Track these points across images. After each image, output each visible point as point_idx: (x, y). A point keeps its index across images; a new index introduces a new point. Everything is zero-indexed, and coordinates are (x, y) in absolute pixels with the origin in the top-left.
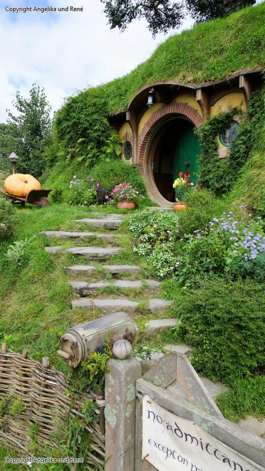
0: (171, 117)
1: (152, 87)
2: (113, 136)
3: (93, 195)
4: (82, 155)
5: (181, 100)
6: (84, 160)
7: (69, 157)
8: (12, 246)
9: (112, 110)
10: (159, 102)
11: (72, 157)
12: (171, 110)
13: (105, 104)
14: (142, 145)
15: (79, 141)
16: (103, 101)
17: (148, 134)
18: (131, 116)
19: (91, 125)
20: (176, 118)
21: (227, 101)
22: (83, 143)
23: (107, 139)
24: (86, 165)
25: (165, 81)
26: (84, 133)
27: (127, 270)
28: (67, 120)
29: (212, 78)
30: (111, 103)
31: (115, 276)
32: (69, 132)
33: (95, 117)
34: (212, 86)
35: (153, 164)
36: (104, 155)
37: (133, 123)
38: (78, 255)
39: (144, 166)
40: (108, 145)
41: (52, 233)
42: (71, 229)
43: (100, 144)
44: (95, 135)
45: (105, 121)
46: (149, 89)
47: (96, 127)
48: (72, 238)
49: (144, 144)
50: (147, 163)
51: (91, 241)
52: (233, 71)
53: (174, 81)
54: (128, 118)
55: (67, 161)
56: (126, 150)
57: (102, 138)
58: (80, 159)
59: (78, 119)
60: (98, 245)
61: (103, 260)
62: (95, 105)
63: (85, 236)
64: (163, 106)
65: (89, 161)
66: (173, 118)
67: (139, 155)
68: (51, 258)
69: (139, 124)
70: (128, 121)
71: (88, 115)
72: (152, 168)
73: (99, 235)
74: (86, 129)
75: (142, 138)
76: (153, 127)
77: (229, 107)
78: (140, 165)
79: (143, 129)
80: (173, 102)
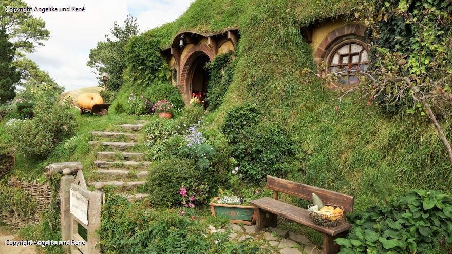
0: (199, 53)
1: (182, 34)
2: (165, 64)
3: (143, 108)
4: (142, 78)
5: (203, 43)
6: (142, 83)
7: (132, 79)
8: (69, 140)
9: (162, 46)
11: (135, 80)
13: (158, 42)
15: (139, 68)
16: (156, 40)
17: (186, 64)
18: (175, 51)
19: (147, 57)
20: (201, 54)
21: (227, 45)
22: (142, 70)
23: (160, 66)
24: (144, 85)
25: (189, 31)
26: (142, 63)
27: (135, 155)
28: (132, 53)
29: (215, 31)
30: (162, 41)
31: (126, 158)
32: (133, 62)
33: (150, 51)
34: (215, 36)
35: (191, 85)
36: (157, 78)
37: (176, 56)
38: (107, 145)
39: (185, 87)
40: (160, 71)
41: (96, 132)
42: (112, 130)
43: (154, 71)
44: (150, 64)
45: (158, 54)
46: (180, 35)
47: (151, 59)
48: (109, 136)
49: (184, 71)
50: (187, 85)
51: (121, 138)
52: (225, 28)
53: (195, 31)
55: (131, 83)
56: (174, 74)
57: (154, 67)
58: (139, 81)
59: (138, 53)
60: (125, 141)
61: (123, 149)
62: (150, 43)
63: (117, 135)
65: (146, 82)
67: (180, 79)
68: (89, 147)
70: (173, 56)
71: (146, 50)
72: (191, 88)
73: (126, 134)
74: (144, 60)
75: (182, 67)
76: (189, 59)
77: (228, 49)
78: (181, 87)
79: (183, 61)
80: (199, 43)
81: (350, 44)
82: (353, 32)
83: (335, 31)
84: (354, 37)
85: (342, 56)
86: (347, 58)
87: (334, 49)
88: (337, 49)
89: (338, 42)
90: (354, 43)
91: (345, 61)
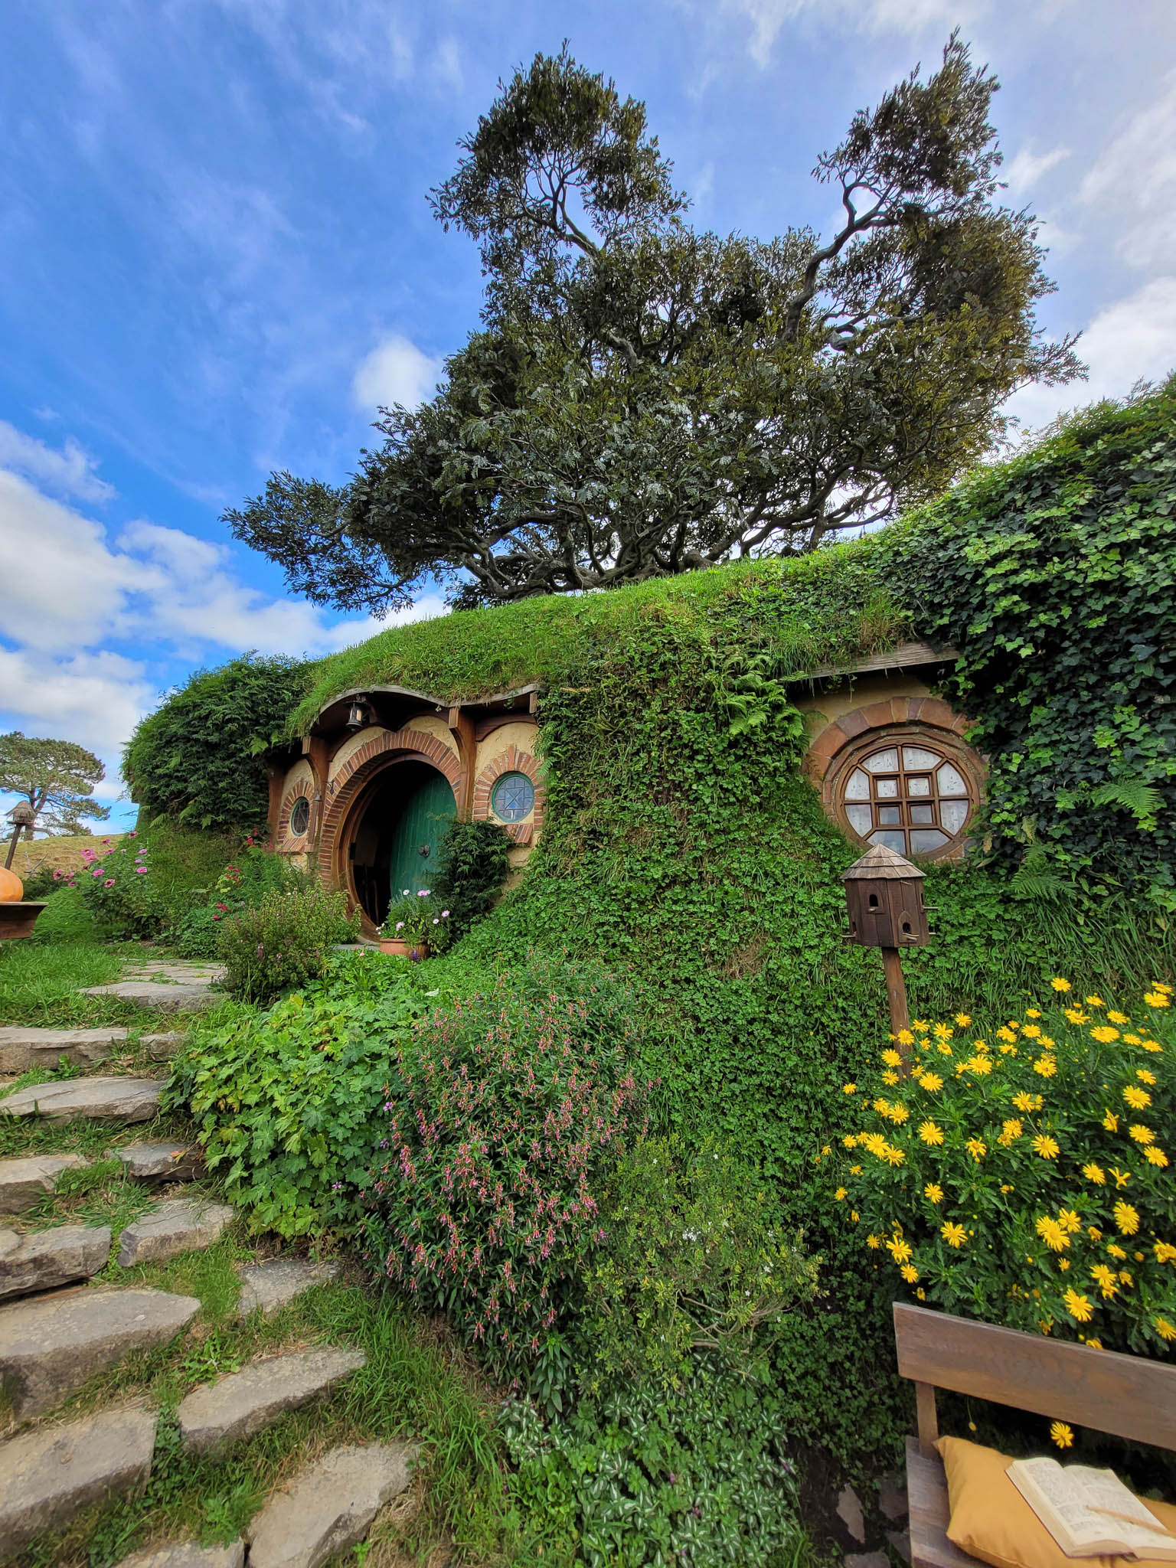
0: (398, 755)
1: (361, 695)
5: (421, 726)
10: (374, 725)
12: (397, 742)
14: (334, 806)
17: (350, 784)
18: (314, 745)
20: (410, 758)
21: (508, 736)
34: (481, 705)
37: (318, 759)
39: (334, 851)
46: (354, 697)
49: (337, 804)
54: (305, 750)
56: (296, 815)
64: (383, 733)
66: (402, 759)
67: (323, 827)
69: (331, 763)
70: (306, 756)
72: (354, 856)
75: (334, 792)
76: (359, 771)
77: (512, 747)
78: (322, 850)
79: (339, 775)
80: (402, 728)
81: (899, 748)
82: (919, 716)
83: (858, 712)
84: (916, 729)
85: (878, 777)
86: (892, 784)
87: (854, 759)
88: (862, 760)
89: (867, 742)
90: (914, 746)
91: (887, 790)
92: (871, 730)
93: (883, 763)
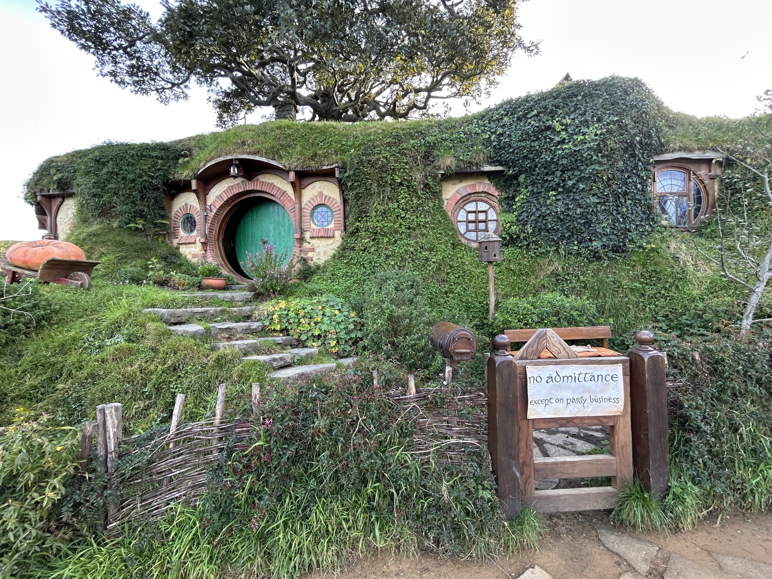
1: (236, 159)
5: (266, 178)
12: (250, 186)
14: (213, 219)
17: (222, 207)
18: (198, 185)
20: (258, 195)
21: (319, 187)
34: (305, 171)
37: (201, 192)
54: (194, 187)
56: (185, 223)
64: (242, 182)
67: (208, 230)
69: (208, 196)
75: (212, 212)
78: (210, 240)
79: (214, 202)
80: (255, 179)
81: (477, 201)
82: (485, 190)
83: (465, 187)
84: (483, 195)
85: (469, 212)
86: (474, 214)
87: (462, 205)
88: (464, 205)
89: (466, 199)
90: (482, 201)
91: (472, 217)
92: (469, 194)
93: (471, 207)
